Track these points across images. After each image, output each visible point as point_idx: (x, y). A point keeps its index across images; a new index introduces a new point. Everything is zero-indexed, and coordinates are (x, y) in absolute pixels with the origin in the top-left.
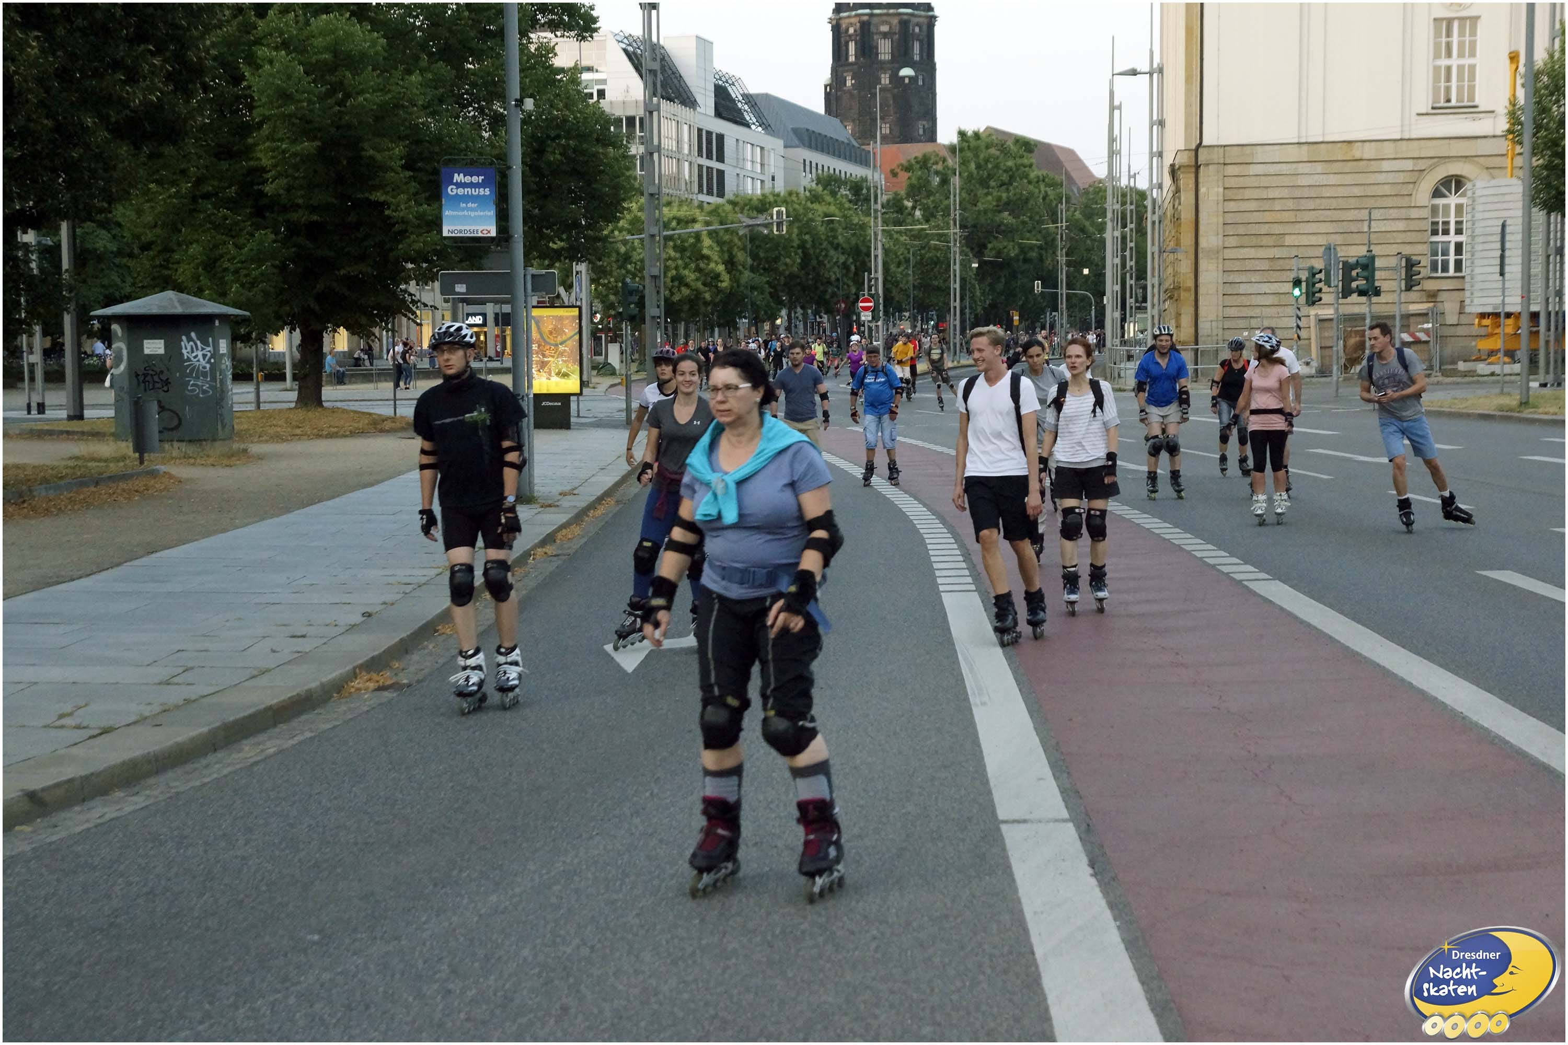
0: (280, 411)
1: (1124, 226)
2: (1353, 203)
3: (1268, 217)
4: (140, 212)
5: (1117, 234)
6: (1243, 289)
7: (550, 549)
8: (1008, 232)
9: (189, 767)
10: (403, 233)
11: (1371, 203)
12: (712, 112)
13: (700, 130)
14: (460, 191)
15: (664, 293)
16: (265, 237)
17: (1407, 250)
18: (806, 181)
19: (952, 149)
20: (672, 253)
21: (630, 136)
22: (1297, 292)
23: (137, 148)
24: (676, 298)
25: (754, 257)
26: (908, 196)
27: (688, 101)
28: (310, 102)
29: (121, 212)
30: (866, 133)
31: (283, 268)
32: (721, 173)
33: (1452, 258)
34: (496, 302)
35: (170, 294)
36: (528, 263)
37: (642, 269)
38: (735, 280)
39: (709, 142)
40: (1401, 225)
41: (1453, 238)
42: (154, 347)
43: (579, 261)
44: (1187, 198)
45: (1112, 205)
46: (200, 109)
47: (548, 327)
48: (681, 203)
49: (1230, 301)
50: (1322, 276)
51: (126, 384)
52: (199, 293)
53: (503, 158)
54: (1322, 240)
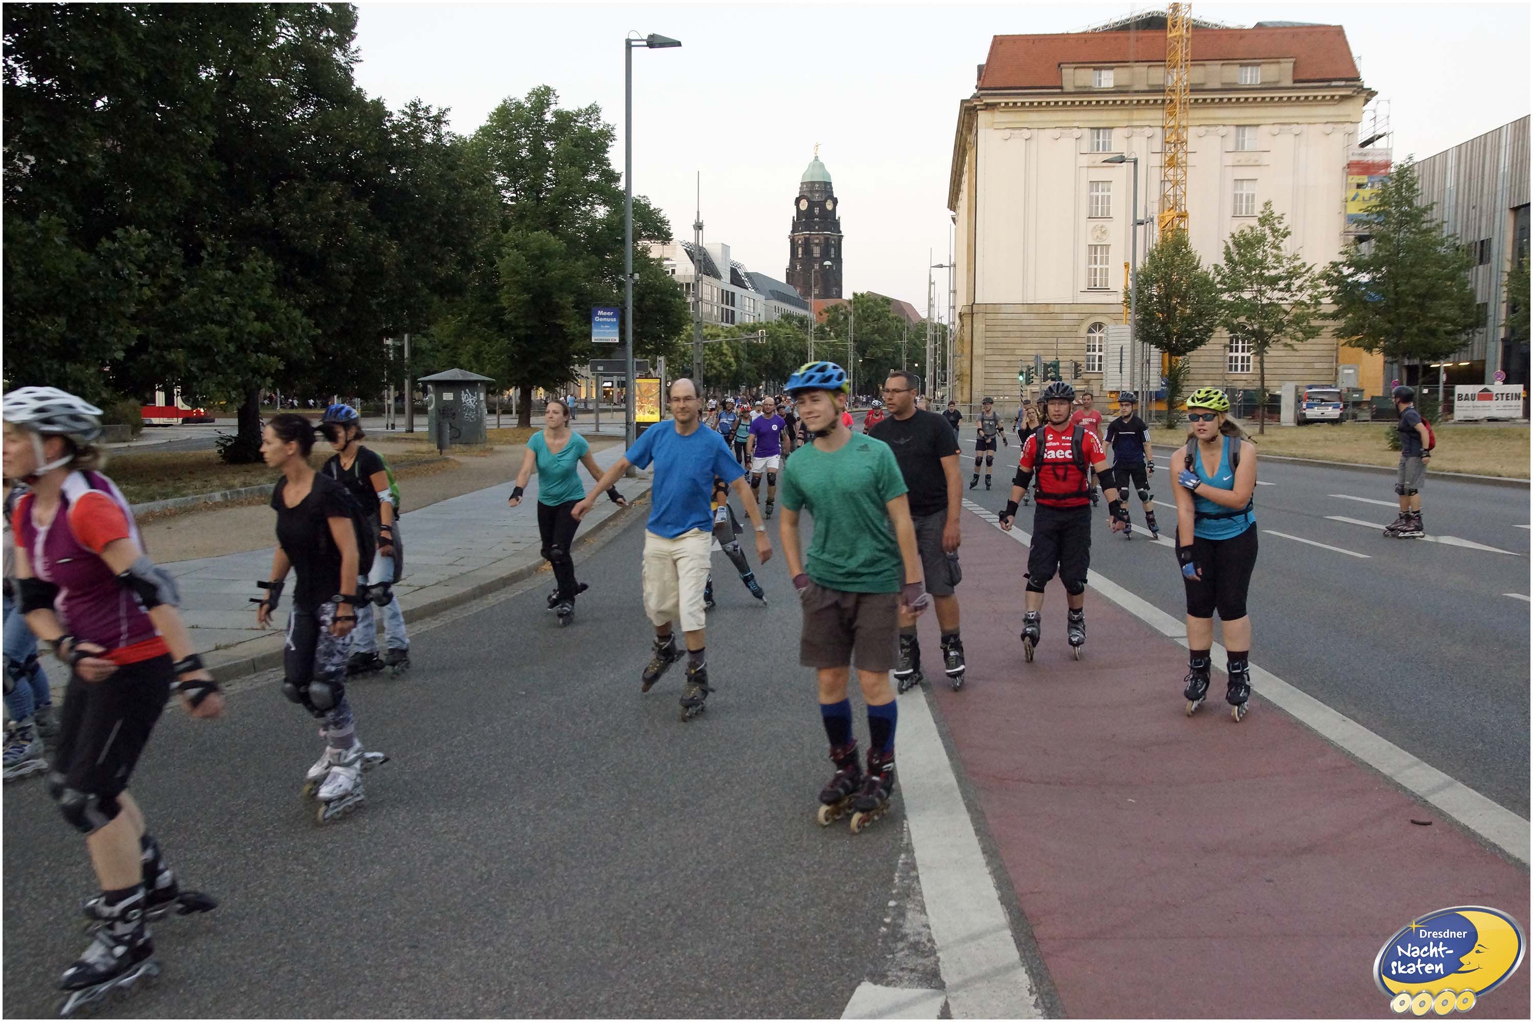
0: (509, 429)
1: (936, 343)
2: (1049, 334)
3: (1007, 340)
4: (442, 330)
5: (932, 347)
6: (995, 375)
7: (643, 501)
8: (878, 344)
9: (461, 607)
10: (572, 341)
11: (1057, 335)
12: (729, 281)
13: (723, 290)
14: (601, 320)
15: (703, 372)
16: (504, 342)
17: (1075, 359)
18: (776, 316)
19: (850, 302)
20: (708, 352)
21: (688, 293)
22: (1021, 378)
23: (443, 298)
24: (709, 375)
25: (749, 354)
26: (827, 325)
27: (717, 276)
28: (528, 275)
29: (433, 330)
30: (807, 293)
31: (512, 357)
32: (733, 312)
33: (1097, 363)
34: (618, 375)
35: (456, 370)
36: (634, 356)
37: (692, 360)
38: (739, 365)
39: (727, 296)
40: (1072, 346)
41: (1097, 353)
42: (448, 396)
43: (660, 355)
44: (967, 329)
45: (930, 332)
46: (473, 279)
47: (644, 388)
48: (713, 327)
49: (988, 381)
50: (1033, 370)
51: (434, 415)
52: (471, 370)
53: (623, 302)
54: (1034, 353)
